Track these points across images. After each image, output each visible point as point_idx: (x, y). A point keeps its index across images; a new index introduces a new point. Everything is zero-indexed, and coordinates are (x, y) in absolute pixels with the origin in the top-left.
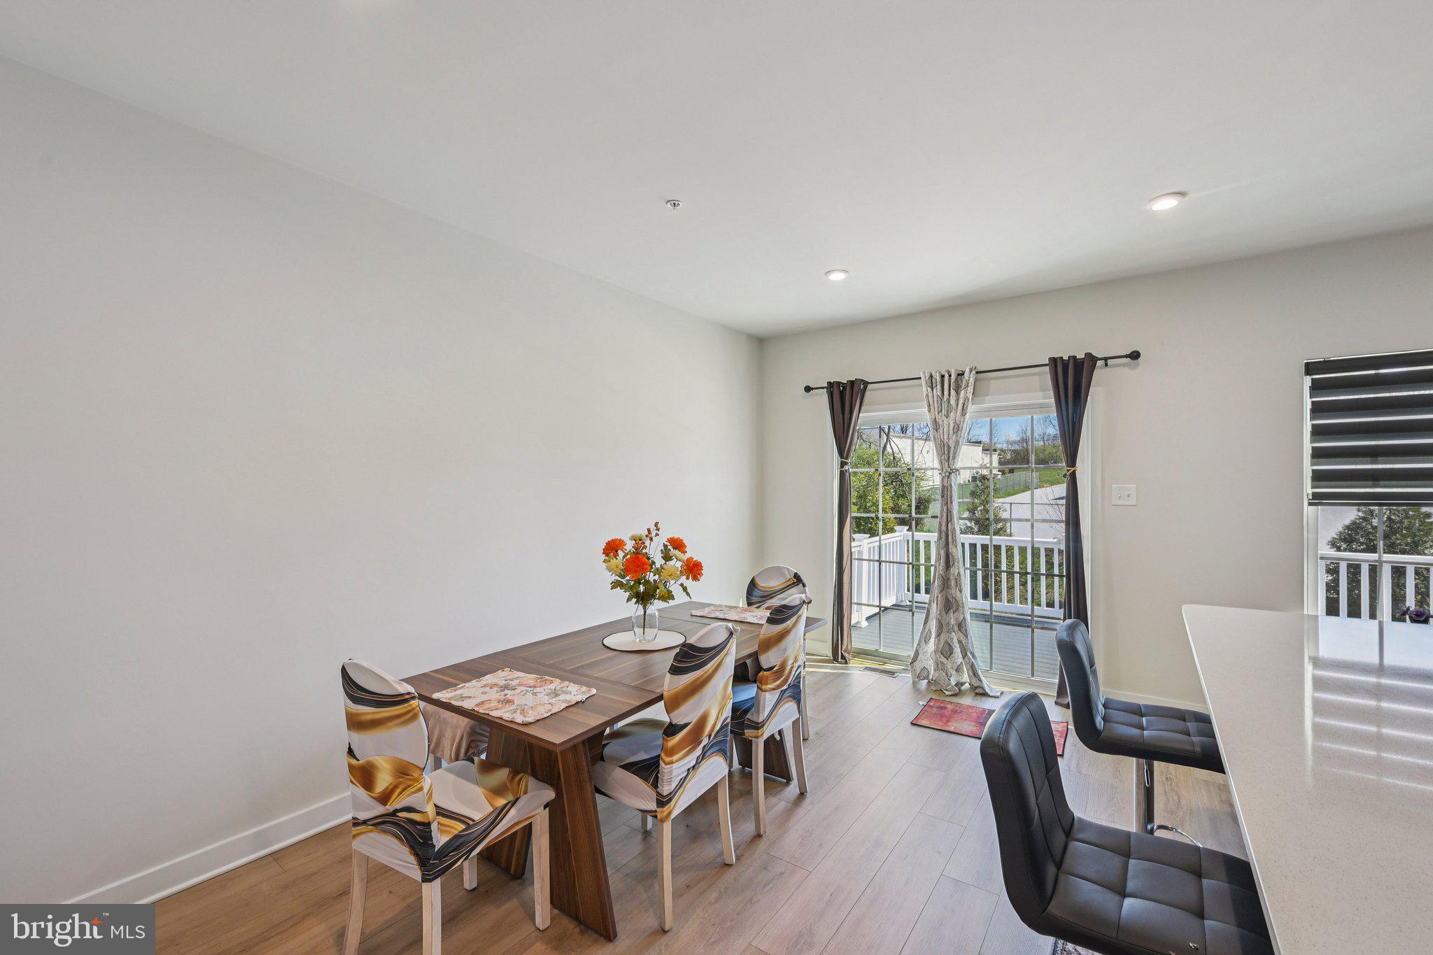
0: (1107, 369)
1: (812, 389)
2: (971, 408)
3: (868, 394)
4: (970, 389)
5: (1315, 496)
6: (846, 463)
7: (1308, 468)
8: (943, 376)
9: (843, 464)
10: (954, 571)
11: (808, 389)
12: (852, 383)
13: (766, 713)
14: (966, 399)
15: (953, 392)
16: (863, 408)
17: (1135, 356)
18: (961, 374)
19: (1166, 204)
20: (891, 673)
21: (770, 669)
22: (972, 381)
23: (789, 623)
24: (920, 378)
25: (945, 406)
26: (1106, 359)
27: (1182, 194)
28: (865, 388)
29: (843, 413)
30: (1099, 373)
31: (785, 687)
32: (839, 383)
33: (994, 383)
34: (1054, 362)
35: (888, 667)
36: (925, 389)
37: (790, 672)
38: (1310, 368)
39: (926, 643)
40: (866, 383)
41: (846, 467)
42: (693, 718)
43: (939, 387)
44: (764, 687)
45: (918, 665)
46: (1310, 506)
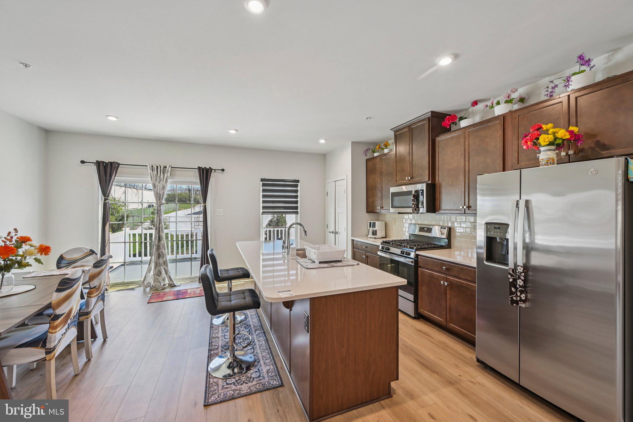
0: (215, 173)
1: (86, 162)
2: (169, 180)
3: (119, 169)
4: (169, 173)
5: (263, 212)
6: (107, 199)
7: (261, 205)
8: (157, 167)
9: (105, 200)
10: (162, 242)
11: (83, 162)
12: (111, 163)
13: (92, 307)
14: (167, 177)
15: (162, 174)
16: (117, 175)
17: (223, 170)
18: (165, 167)
19: (233, 132)
20: (133, 289)
21: (94, 287)
22: (170, 170)
23: (103, 267)
24: (147, 166)
25: (158, 179)
26: (215, 170)
27: (236, 130)
28: (118, 166)
29: (106, 176)
30: (213, 174)
31: (100, 295)
32: (103, 162)
33: (178, 172)
34: (199, 168)
35: (130, 287)
36: (149, 171)
37: (102, 290)
38: (262, 180)
40: (119, 164)
41: (107, 201)
42: (66, 311)
43: (156, 171)
44: (91, 296)
45: (146, 283)
46: (262, 214)
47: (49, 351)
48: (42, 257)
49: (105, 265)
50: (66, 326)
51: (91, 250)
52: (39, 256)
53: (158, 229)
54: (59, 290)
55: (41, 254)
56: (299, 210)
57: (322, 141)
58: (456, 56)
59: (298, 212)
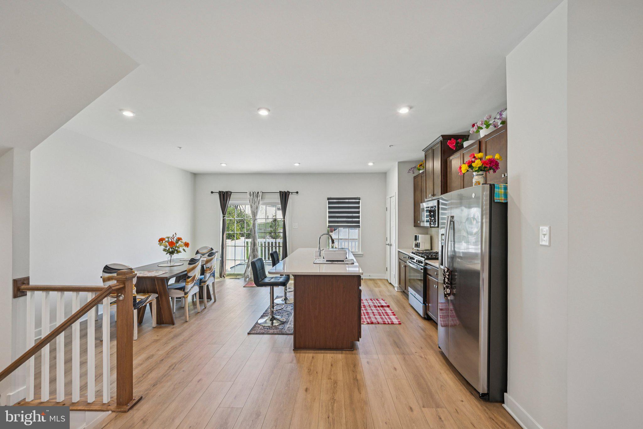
0: (292, 195)
1: (214, 192)
2: (261, 202)
3: (232, 195)
4: (261, 197)
5: (329, 226)
6: (225, 217)
7: (328, 220)
8: (253, 193)
9: (224, 217)
10: (256, 247)
11: (212, 192)
12: (227, 192)
13: (207, 279)
14: (259, 200)
15: (256, 198)
16: (230, 200)
17: (297, 193)
18: (258, 193)
19: (297, 165)
20: (239, 279)
21: (208, 268)
22: (261, 195)
23: (213, 257)
24: (247, 193)
25: (254, 201)
26: (292, 193)
27: (300, 163)
28: (231, 194)
29: (224, 201)
30: (290, 196)
31: (211, 273)
32: (223, 192)
33: (267, 196)
34: (280, 192)
35: (238, 277)
36: (248, 196)
37: (212, 270)
38: (328, 199)
39: (248, 268)
40: (231, 193)
41: (225, 218)
42: (193, 275)
43: (252, 196)
44: (207, 272)
45: (246, 275)
46: (328, 228)
47: (186, 294)
48: (186, 248)
49: (214, 256)
50: (193, 284)
51: (211, 248)
52: (184, 248)
53: (253, 237)
54: (189, 264)
55: (185, 247)
56: (360, 224)
57: (371, 164)
58: (411, 108)
59: (359, 226)
